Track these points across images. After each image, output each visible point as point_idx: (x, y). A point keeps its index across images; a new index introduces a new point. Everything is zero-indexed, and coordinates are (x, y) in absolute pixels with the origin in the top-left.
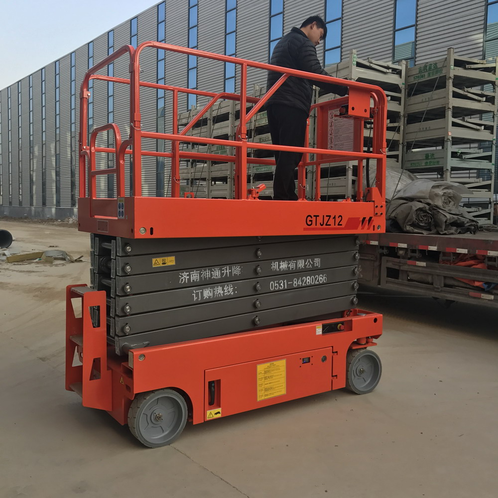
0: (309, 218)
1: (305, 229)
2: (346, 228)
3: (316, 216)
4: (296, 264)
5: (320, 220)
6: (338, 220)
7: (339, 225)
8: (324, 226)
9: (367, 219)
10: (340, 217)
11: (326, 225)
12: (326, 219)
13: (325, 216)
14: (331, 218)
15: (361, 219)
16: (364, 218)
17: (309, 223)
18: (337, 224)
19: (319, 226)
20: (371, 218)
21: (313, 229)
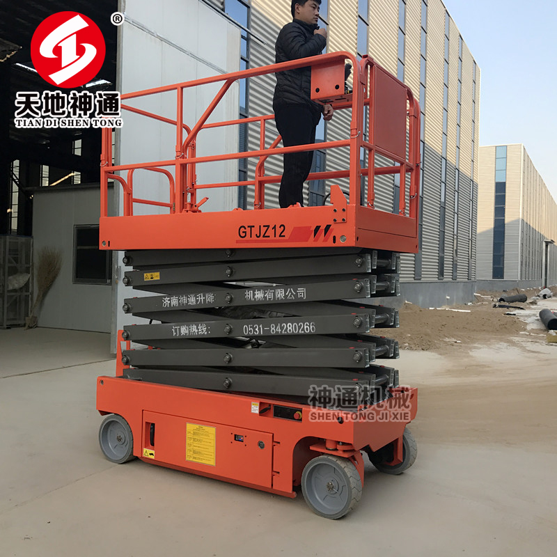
0: (242, 229)
1: (237, 242)
2: (290, 240)
3: (251, 227)
4: (274, 293)
5: (255, 231)
6: (279, 231)
7: (280, 236)
8: (261, 238)
9: (323, 227)
10: (282, 227)
11: (264, 236)
12: (263, 230)
13: (262, 227)
14: (270, 228)
15: (313, 228)
16: (318, 228)
17: (244, 235)
18: (278, 234)
19: (254, 237)
20: (328, 227)
21: (247, 241)
